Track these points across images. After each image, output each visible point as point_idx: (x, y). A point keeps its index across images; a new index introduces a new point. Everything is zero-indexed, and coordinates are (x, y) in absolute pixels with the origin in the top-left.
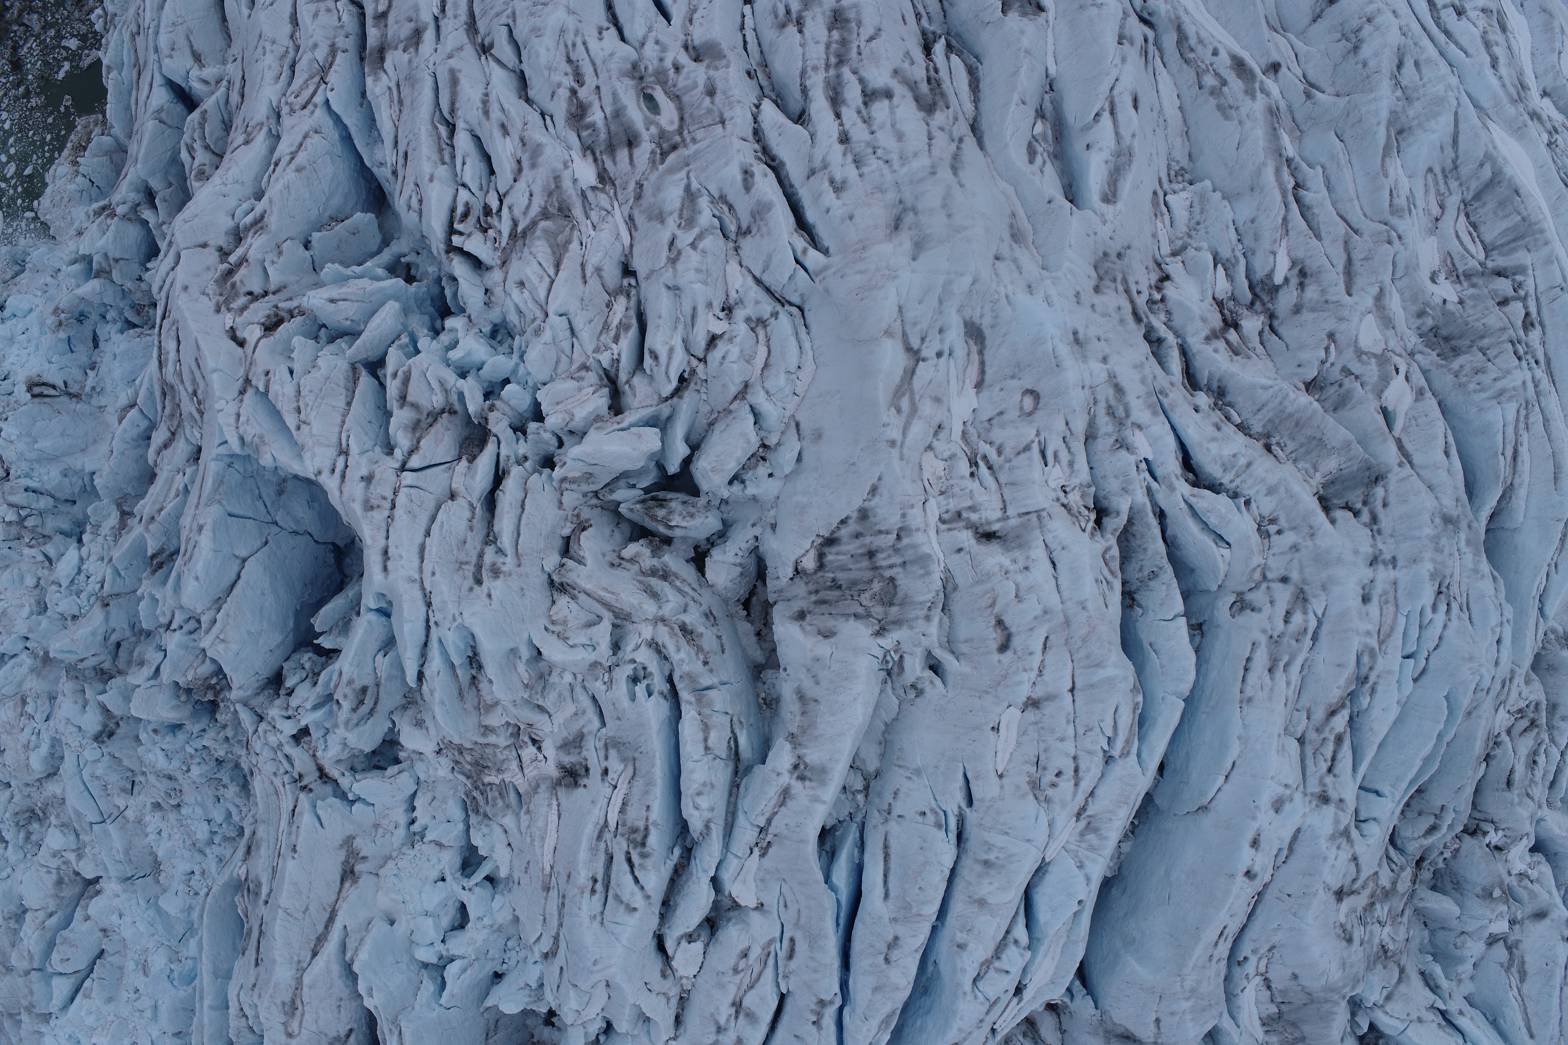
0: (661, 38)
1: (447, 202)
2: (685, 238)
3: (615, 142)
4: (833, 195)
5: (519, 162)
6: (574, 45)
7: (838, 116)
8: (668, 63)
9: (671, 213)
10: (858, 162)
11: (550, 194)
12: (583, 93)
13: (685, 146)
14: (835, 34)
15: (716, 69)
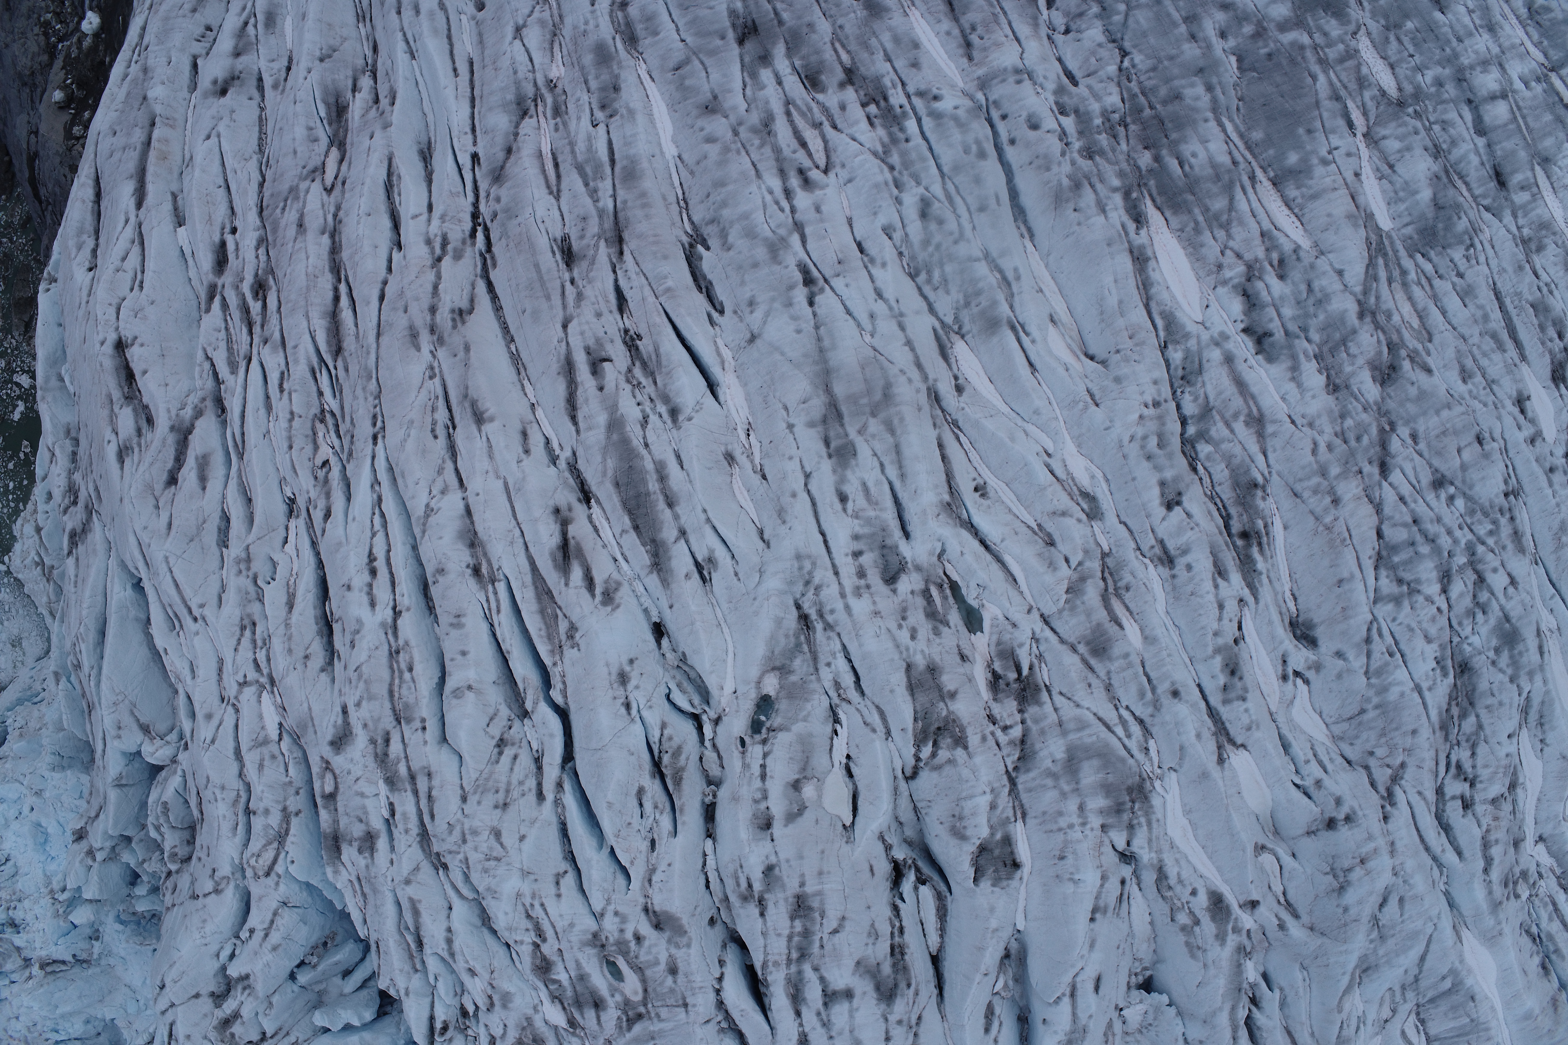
0: (620, 909)
1: (426, 1015)
3: (581, 1000)
5: (490, 997)
6: (532, 905)
7: (798, 1014)
8: (629, 935)
11: (524, 1029)
12: (545, 950)
13: (650, 1018)
14: (798, 924)
15: (678, 946)
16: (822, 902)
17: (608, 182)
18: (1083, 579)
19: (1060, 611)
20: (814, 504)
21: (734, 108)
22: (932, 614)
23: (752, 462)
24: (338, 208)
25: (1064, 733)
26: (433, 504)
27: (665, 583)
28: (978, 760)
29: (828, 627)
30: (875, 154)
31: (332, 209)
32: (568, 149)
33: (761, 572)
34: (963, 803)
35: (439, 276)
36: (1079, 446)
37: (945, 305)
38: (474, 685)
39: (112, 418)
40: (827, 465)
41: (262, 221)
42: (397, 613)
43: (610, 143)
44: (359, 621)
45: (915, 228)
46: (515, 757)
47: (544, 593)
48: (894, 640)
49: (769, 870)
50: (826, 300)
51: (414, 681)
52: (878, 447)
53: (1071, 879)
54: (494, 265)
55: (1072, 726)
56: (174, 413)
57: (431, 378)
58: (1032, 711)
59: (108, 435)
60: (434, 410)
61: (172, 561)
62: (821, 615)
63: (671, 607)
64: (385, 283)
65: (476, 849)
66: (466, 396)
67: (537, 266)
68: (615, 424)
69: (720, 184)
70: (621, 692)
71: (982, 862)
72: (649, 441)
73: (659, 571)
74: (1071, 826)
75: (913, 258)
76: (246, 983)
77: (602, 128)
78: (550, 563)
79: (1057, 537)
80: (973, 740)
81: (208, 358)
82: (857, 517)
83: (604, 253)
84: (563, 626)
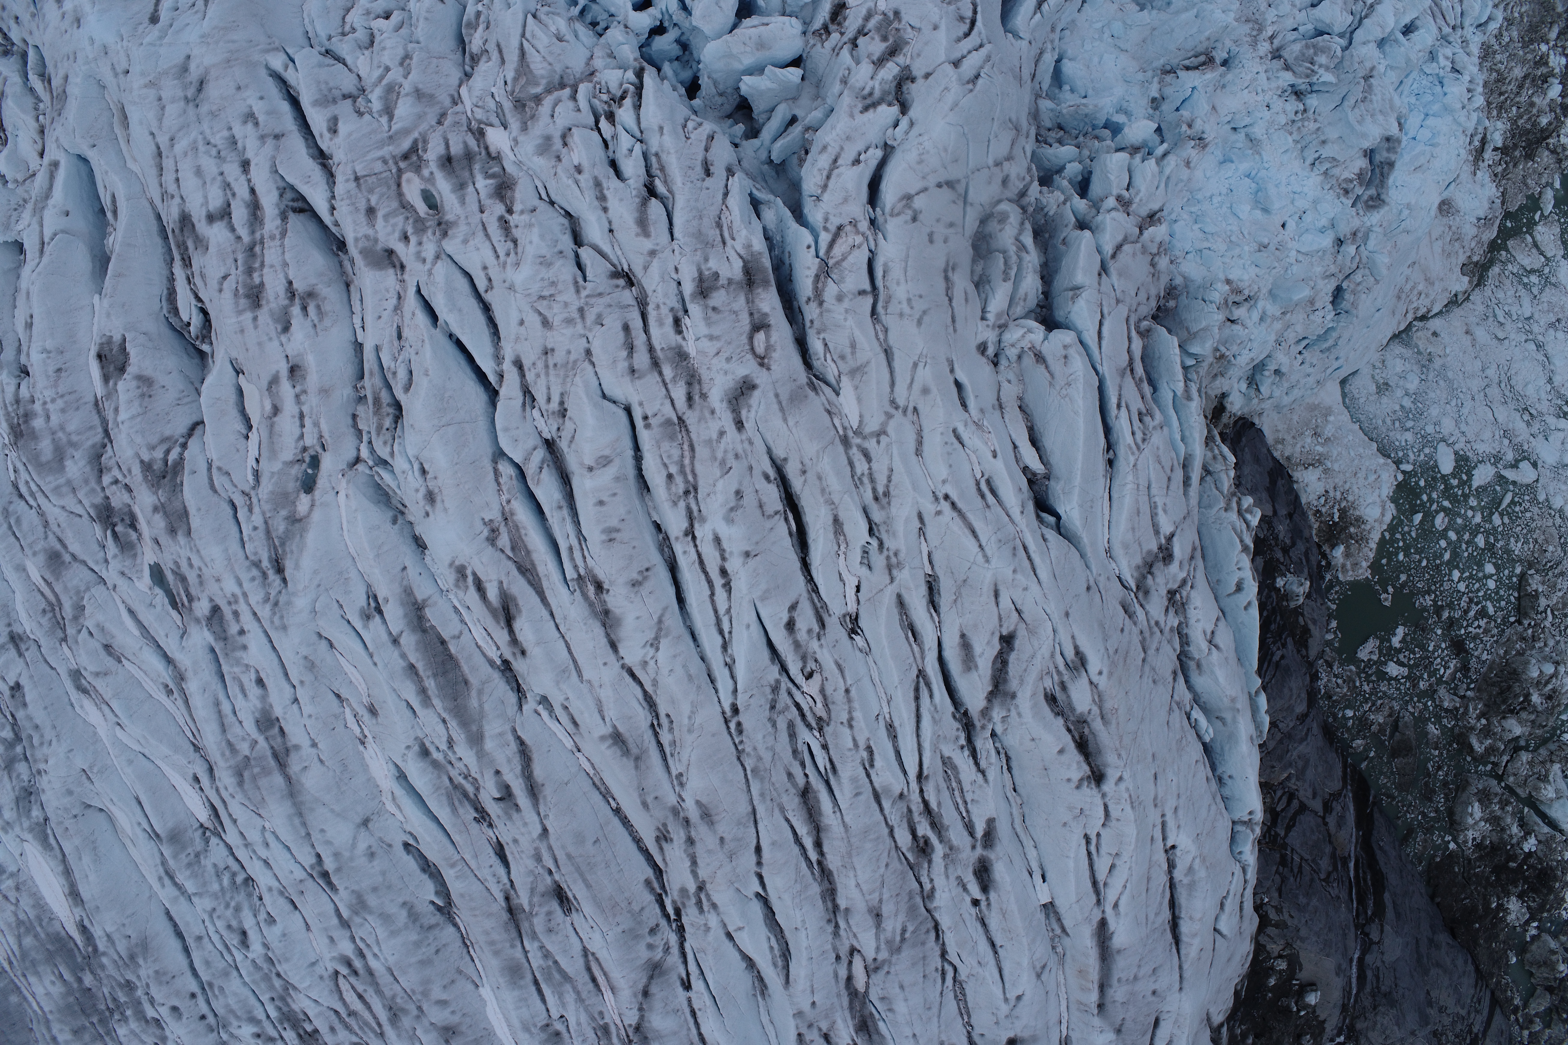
0: (422, 266)
2: (396, 74)
3: (465, 162)
4: (255, 109)
5: (565, 144)
6: (508, 255)
7: (253, 191)
8: (413, 240)
9: (407, 95)
10: (233, 141)
11: (533, 117)
12: (499, 209)
13: (394, 157)
14: (257, 280)
15: (367, 237)
16: (237, 304)
17: (534, 965)
18: (76, 618)
19: (88, 589)
20: (286, 674)
21: (426, 1031)
22: (183, 579)
23: (353, 709)
24: (836, 933)
25: (69, 482)
26: (652, 652)
27: (408, 592)
28: (129, 453)
29: (257, 564)
30: (295, 988)
31: (842, 932)
32: (584, 995)
33: (314, 611)
34: (140, 410)
35: (694, 873)
36: (95, 733)
37: (217, 854)
38: (585, 472)
39: (1099, 700)
40: (278, 711)
41: (933, 917)
42: (690, 533)
43: (544, 1000)
44: (729, 521)
45: (249, 923)
46: (549, 400)
47: (527, 570)
48: (201, 557)
49: (286, 328)
50: (308, 860)
51: (665, 466)
52: (237, 729)
53: (49, 352)
54: (648, 882)
55: (64, 490)
56: (1013, 713)
57: (681, 775)
58: (98, 500)
59: (1102, 682)
60: (673, 743)
61: (980, 558)
62: (265, 575)
63: (405, 568)
64: (759, 863)
65: (566, 304)
66: (637, 759)
67: (588, 886)
68: (476, 740)
69: (425, 963)
70: (431, 484)
71: (122, 357)
72: (441, 725)
73: (415, 603)
74: (53, 401)
75: (250, 895)
76: (868, 101)
77: (555, 1014)
78: (521, 603)
79: (102, 653)
80: (137, 470)
81: (983, 773)
82: (247, 666)
83: (523, 899)
84: (504, 540)
